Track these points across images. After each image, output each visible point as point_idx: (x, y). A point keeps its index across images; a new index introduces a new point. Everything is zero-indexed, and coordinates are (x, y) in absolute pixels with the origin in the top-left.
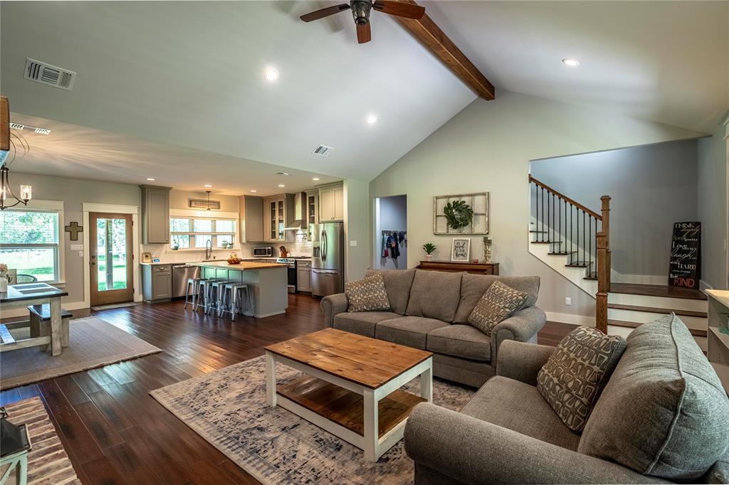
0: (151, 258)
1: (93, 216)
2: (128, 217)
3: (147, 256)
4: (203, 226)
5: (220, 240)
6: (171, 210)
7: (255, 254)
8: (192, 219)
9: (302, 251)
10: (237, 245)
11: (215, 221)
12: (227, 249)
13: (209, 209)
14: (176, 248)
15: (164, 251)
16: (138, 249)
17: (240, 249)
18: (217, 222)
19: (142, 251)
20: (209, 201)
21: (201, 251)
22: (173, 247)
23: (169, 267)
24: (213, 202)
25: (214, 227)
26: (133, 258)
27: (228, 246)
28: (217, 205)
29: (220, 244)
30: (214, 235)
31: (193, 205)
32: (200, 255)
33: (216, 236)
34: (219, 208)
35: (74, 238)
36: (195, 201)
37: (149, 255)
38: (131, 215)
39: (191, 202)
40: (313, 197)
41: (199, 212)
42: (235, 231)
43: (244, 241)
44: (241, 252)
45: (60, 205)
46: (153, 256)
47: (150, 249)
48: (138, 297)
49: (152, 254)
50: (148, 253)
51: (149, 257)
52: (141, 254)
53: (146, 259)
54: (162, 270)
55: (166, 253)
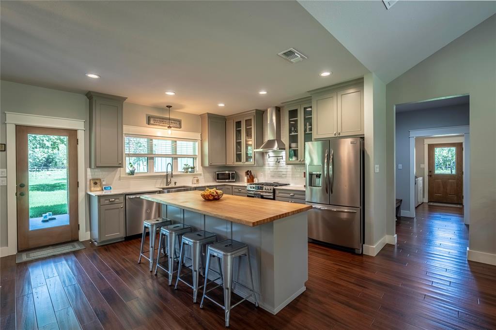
0: (101, 185)
2: (72, 134)
3: (96, 183)
4: (162, 147)
5: (182, 163)
6: (125, 127)
7: (218, 179)
8: (150, 138)
9: (273, 176)
10: (199, 169)
11: (176, 141)
12: (188, 173)
13: (169, 127)
14: (132, 173)
15: (117, 176)
16: (85, 174)
17: (202, 173)
18: (178, 142)
19: (89, 177)
20: (169, 119)
21: (161, 177)
22: (128, 171)
23: (122, 198)
24: (174, 120)
25: (175, 149)
26: (78, 187)
27: (190, 170)
28: (178, 124)
29: (180, 169)
30: (175, 158)
31: (152, 122)
32: (159, 181)
33: (176, 158)
34: (180, 127)
36: (154, 117)
37: (98, 182)
38: (76, 131)
39: (149, 118)
40: (296, 111)
41: (158, 131)
42: (197, 154)
43: (207, 164)
44: (202, 177)
46: (104, 183)
47: (99, 174)
48: (84, 235)
49: (102, 180)
50: (97, 179)
51: (99, 184)
52: (88, 180)
53: (94, 187)
54: (112, 203)
55: (120, 178)
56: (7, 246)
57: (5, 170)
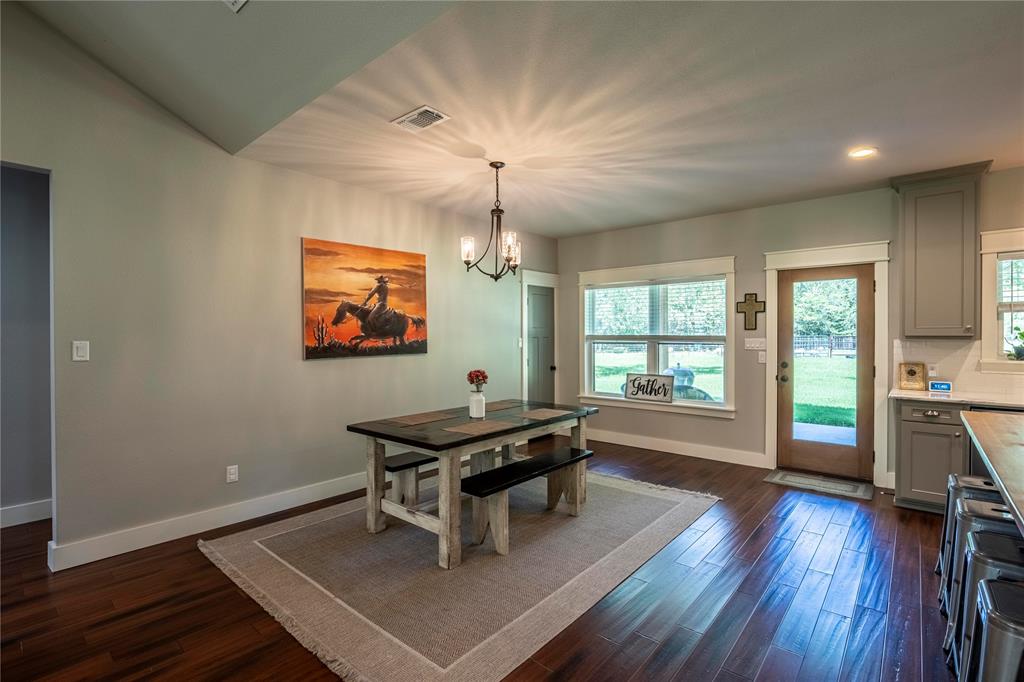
0: (925, 378)
1: (786, 277)
2: (864, 272)
3: (912, 373)
15: (969, 361)
16: (889, 351)
19: (899, 358)
26: (874, 376)
35: (751, 325)
37: (917, 369)
38: (872, 265)
45: (728, 264)
46: (931, 374)
47: (921, 353)
48: (884, 476)
49: (929, 366)
50: (917, 364)
51: (919, 374)
52: (896, 365)
53: (908, 381)
54: (931, 420)
55: (979, 367)
56: (764, 452)
57: (764, 339)
